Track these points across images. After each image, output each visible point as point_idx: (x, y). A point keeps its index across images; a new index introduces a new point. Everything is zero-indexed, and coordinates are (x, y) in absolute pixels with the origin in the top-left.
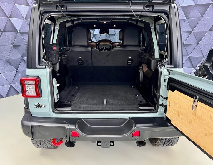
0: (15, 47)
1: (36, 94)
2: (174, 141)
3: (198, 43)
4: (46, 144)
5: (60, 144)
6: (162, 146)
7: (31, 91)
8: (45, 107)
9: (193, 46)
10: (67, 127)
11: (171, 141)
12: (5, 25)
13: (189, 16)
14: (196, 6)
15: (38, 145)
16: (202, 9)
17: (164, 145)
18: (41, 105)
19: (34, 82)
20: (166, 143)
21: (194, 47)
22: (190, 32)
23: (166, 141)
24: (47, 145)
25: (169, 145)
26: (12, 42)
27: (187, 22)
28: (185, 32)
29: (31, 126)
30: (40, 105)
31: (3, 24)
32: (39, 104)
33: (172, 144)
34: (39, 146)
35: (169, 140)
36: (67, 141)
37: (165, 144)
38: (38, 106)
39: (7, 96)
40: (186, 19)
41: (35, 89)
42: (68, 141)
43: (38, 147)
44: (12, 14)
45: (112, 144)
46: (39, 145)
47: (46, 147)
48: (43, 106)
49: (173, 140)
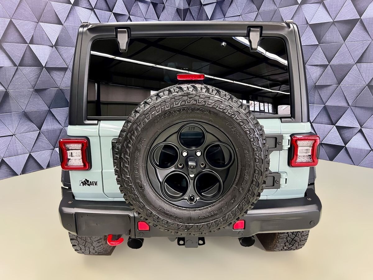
0: (39, 91)
1: (82, 164)
2: (300, 241)
3: (339, 83)
4: (94, 247)
5: (119, 243)
6: (282, 250)
7: (75, 160)
8: (96, 184)
9: (331, 89)
10: (132, 215)
11: (296, 241)
12: (22, 57)
13: (323, 40)
14: (334, 23)
15: (81, 249)
16: (344, 28)
17: (285, 248)
18: (91, 182)
19: (79, 146)
20: (287, 244)
21: (333, 91)
22: (325, 66)
23: (287, 241)
24: (96, 249)
25: (293, 247)
26: (33, 83)
27: (319, 49)
28: (317, 66)
29: (75, 214)
30: (88, 181)
31: (19, 55)
32: (86, 180)
33: (297, 245)
34: (83, 251)
35: (293, 239)
36: (130, 238)
37: (285, 246)
38: (86, 184)
39: (24, 172)
40: (318, 45)
41: (81, 157)
42: (133, 237)
43: (80, 251)
44: (34, 38)
45: (201, 242)
46: (83, 248)
47: (94, 252)
48: (93, 183)
49: (299, 239)
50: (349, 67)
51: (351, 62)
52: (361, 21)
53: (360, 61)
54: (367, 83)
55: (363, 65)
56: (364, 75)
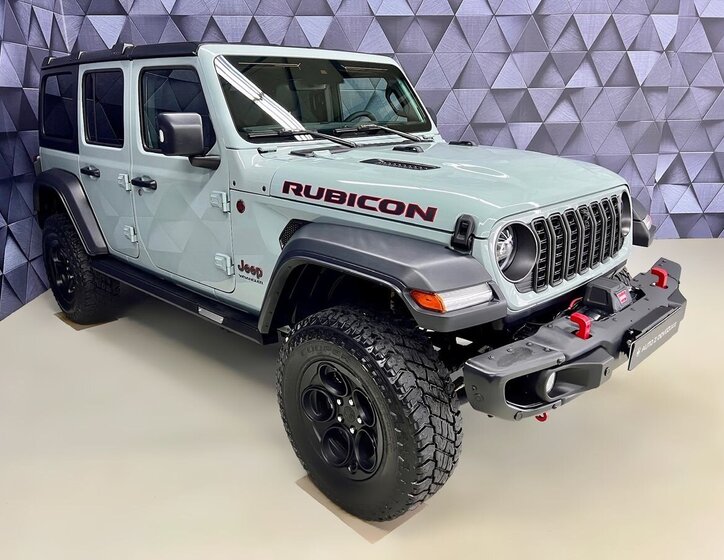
50: (443, 95)
51: (446, 86)
52: (456, 21)
53: (457, 85)
54: (470, 119)
55: (463, 92)
56: (465, 107)
